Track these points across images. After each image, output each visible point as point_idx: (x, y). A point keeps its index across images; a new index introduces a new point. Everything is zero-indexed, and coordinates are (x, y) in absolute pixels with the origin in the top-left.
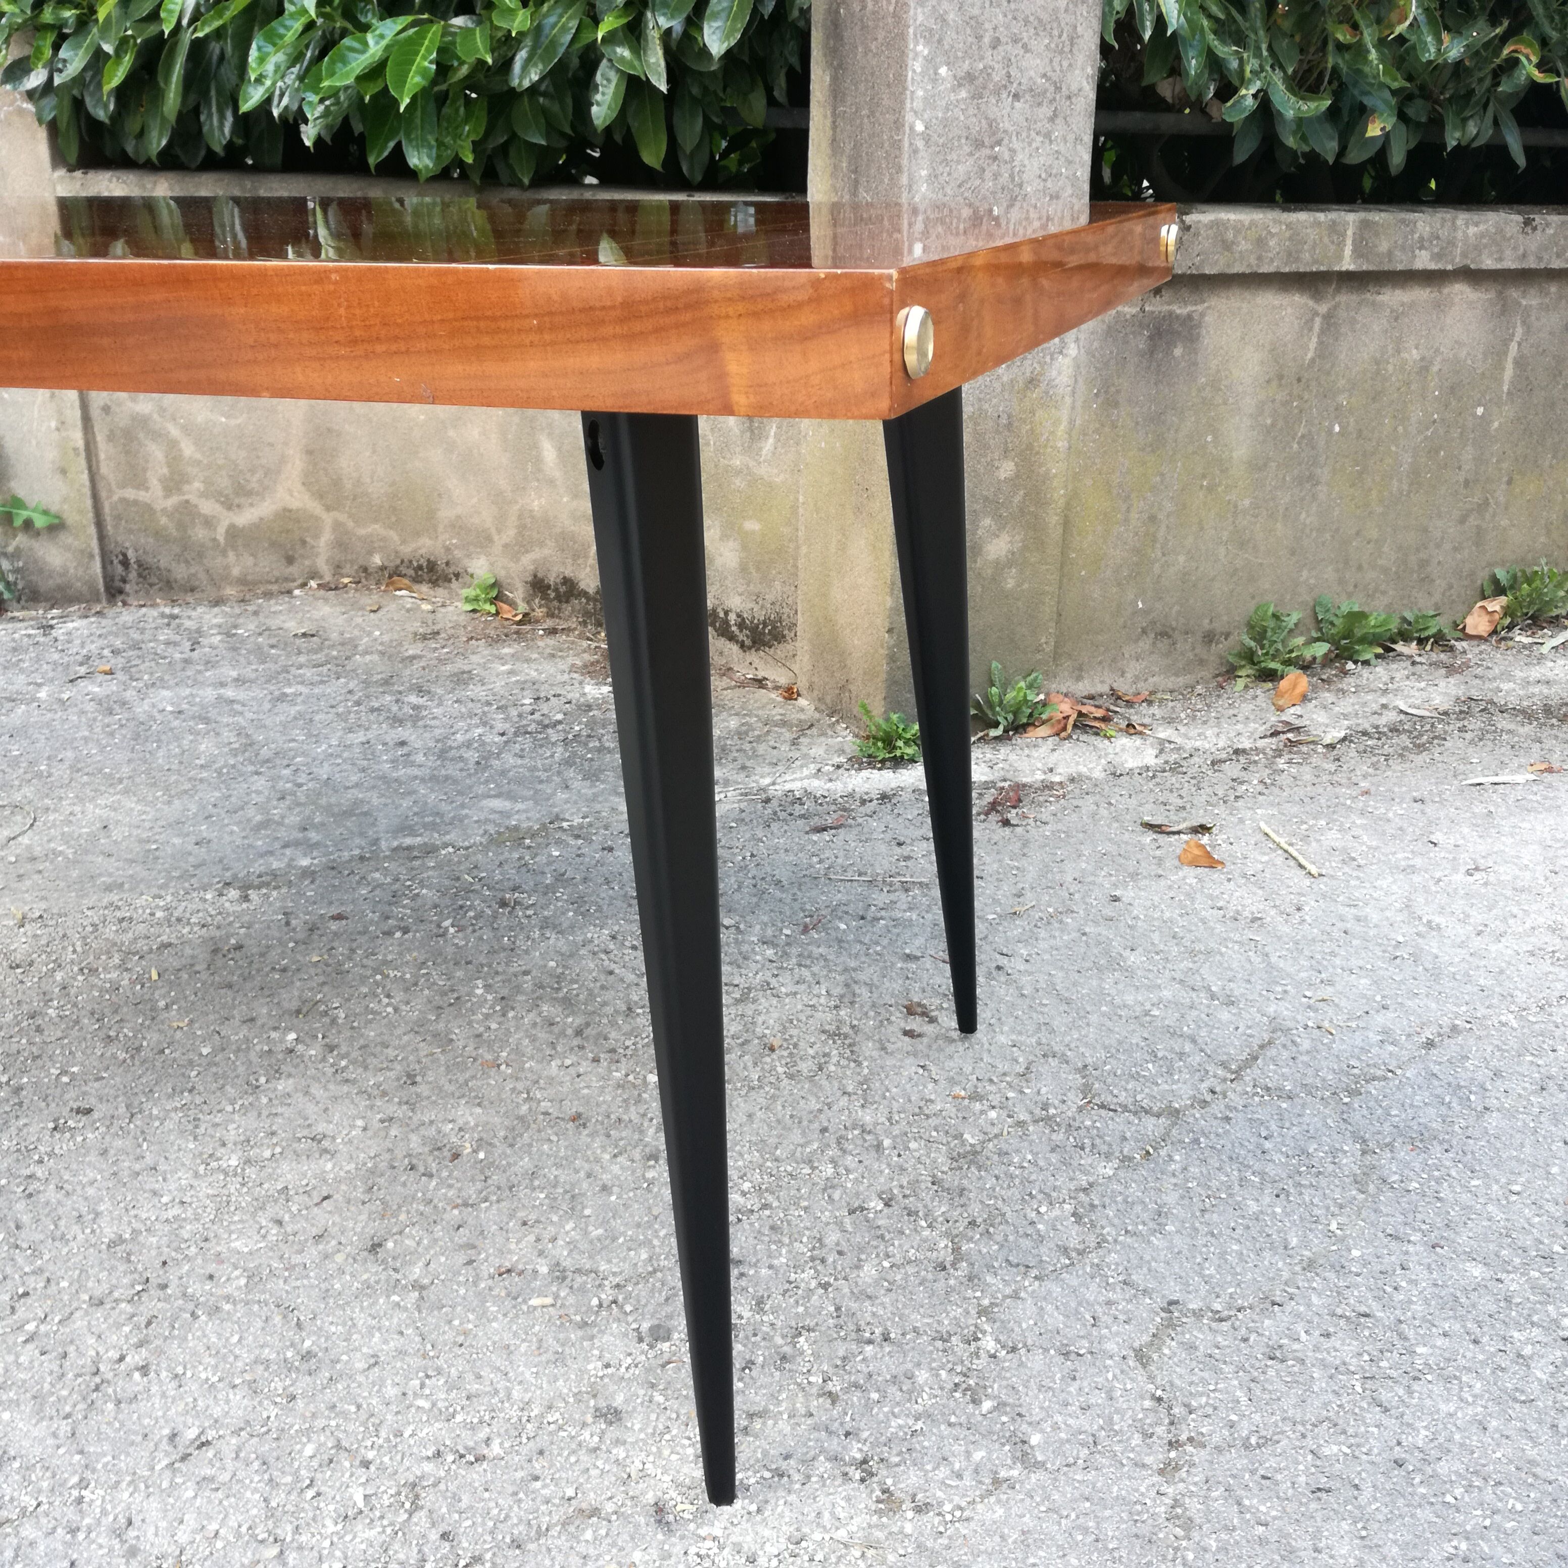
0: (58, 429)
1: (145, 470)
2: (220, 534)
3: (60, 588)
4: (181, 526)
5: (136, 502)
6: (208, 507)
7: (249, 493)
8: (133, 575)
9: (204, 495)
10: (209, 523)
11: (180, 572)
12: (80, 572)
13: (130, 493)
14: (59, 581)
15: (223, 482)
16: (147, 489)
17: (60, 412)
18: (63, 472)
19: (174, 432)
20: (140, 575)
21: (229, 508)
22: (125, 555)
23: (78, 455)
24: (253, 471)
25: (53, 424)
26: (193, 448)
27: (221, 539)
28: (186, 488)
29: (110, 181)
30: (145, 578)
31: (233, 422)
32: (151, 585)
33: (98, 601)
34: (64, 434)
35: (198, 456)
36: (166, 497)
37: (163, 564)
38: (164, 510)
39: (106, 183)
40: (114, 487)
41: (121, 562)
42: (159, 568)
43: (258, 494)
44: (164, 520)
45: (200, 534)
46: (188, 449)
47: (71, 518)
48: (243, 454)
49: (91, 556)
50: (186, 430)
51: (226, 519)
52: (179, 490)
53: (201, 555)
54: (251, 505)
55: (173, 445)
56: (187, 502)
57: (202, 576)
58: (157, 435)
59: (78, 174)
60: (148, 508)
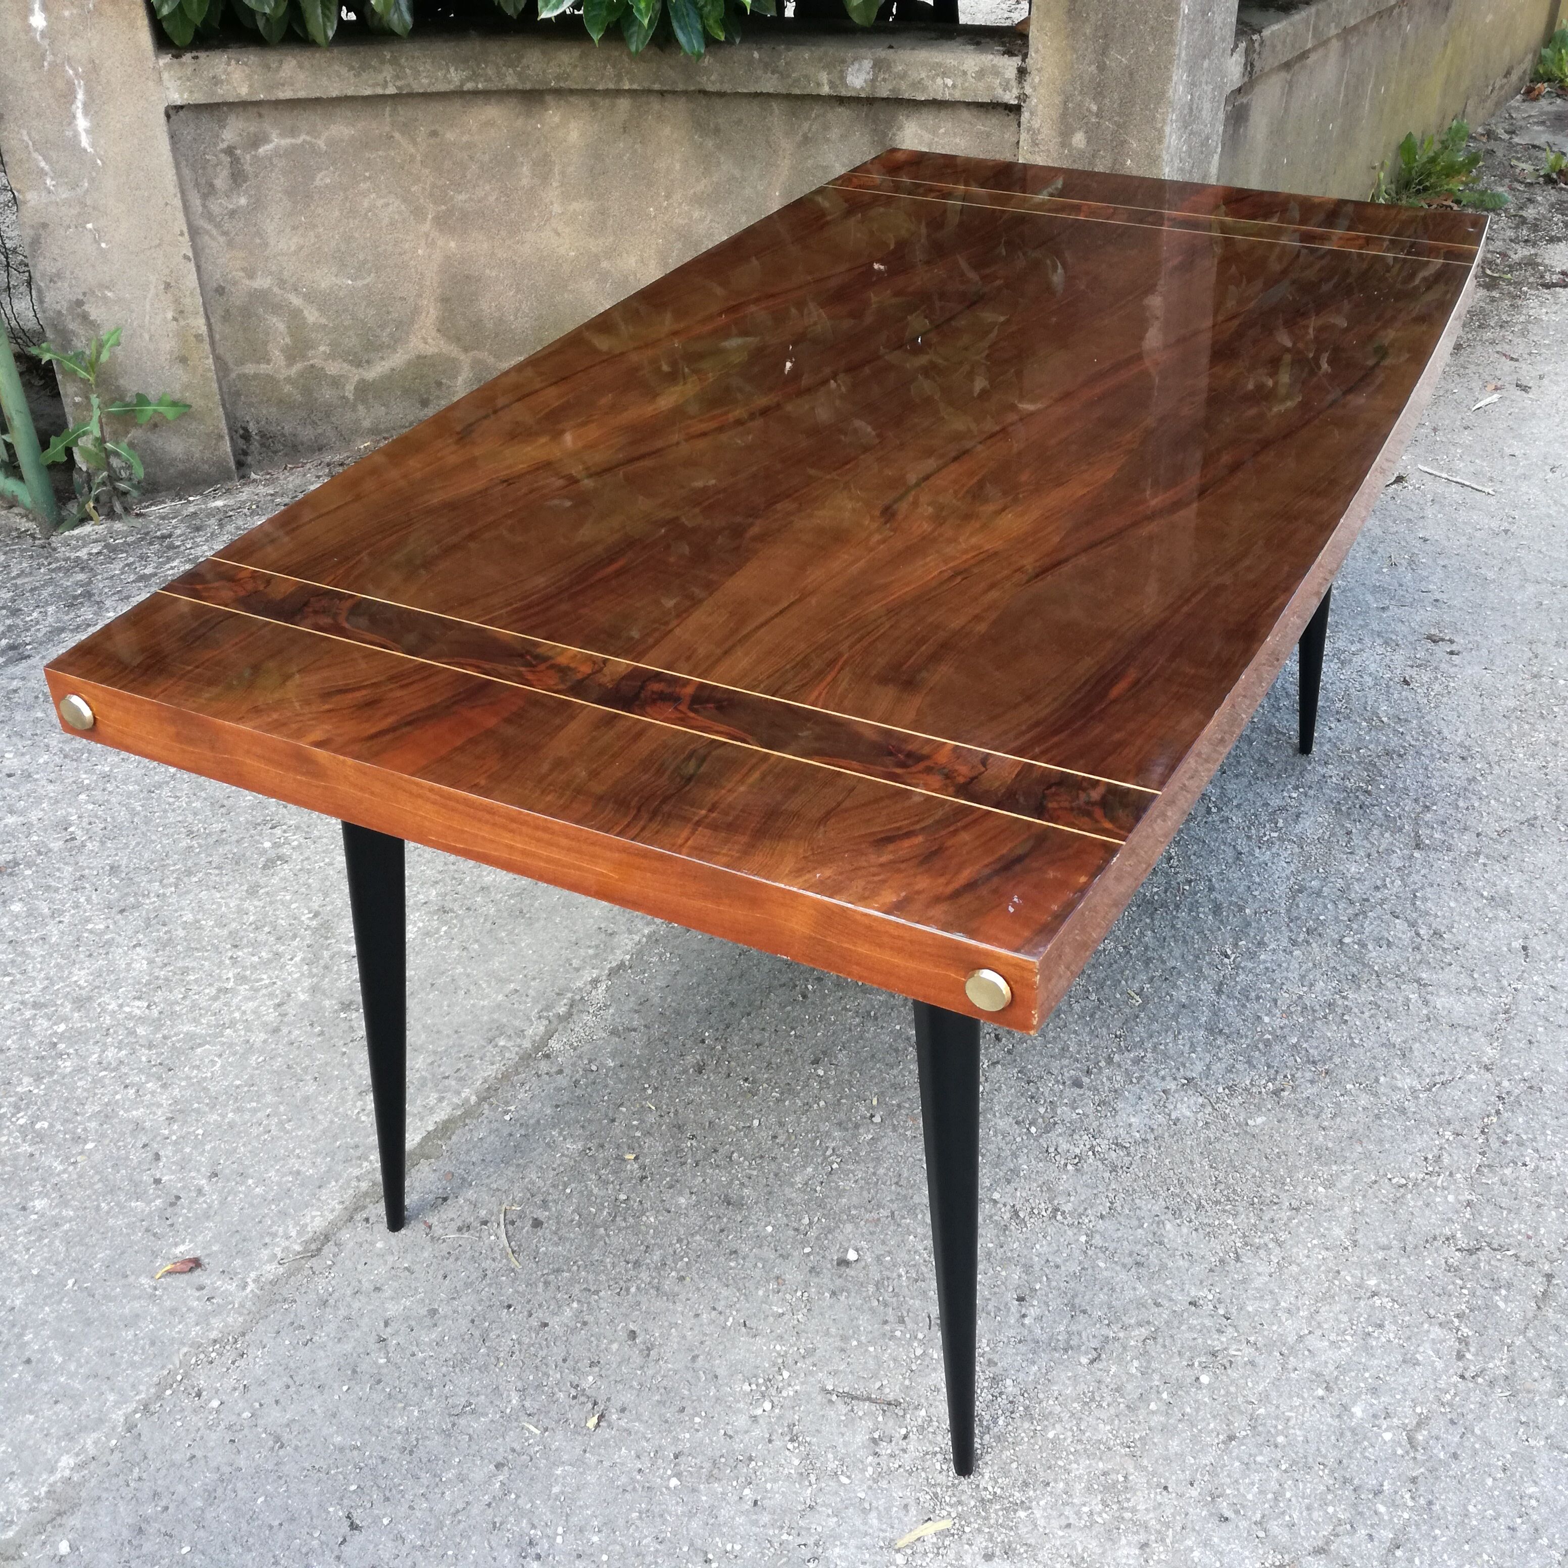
0: (175, 319)
1: (265, 343)
2: (349, 391)
3: (183, 474)
4: (307, 391)
5: (256, 376)
6: (333, 368)
7: (381, 347)
8: (255, 446)
9: (331, 356)
10: (336, 382)
11: (307, 434)
12: (207, 454)
13: (250, 369)
14: (181, 467)
15: (352, 341)
16: (268, 362)
17: (177, 301)
18: (183, 360)
19: (296, 301)
20: (262, 445)
21: (359, 365)
22: (246, 430)
23: (202, 341)
24: (382, 327)
25: (170, 315)
26: (317, 314)
27: (351, 397)
28: (310, 353)
29: (229, 64)
30: (268, 447)
31: (360, 283)
32: (275, 452)
33: (230, 479)
34: (182, 323)
35: (323, 321)
36: (290, 365)
37: (288, 429)
38: (288, 379)
39: (223, 66)
40: (231, 365)
41: (242, 437)
42: (283, 435)
43: (389, 347)
44: (288, 388)
45: (327, 394)
46: (311, 315)
47: (198, 403)
48: (372, 312)
49: (220, 437)
50: (309, 298)
51: (355, 375)
52: (304, 357)
53: (328, 415)
54: (382, 358)
55: (296, 314)
56: (312, 366)
57: (331, 433)
58: (277, 308)
59: (187, 57)
60: (270, 379)
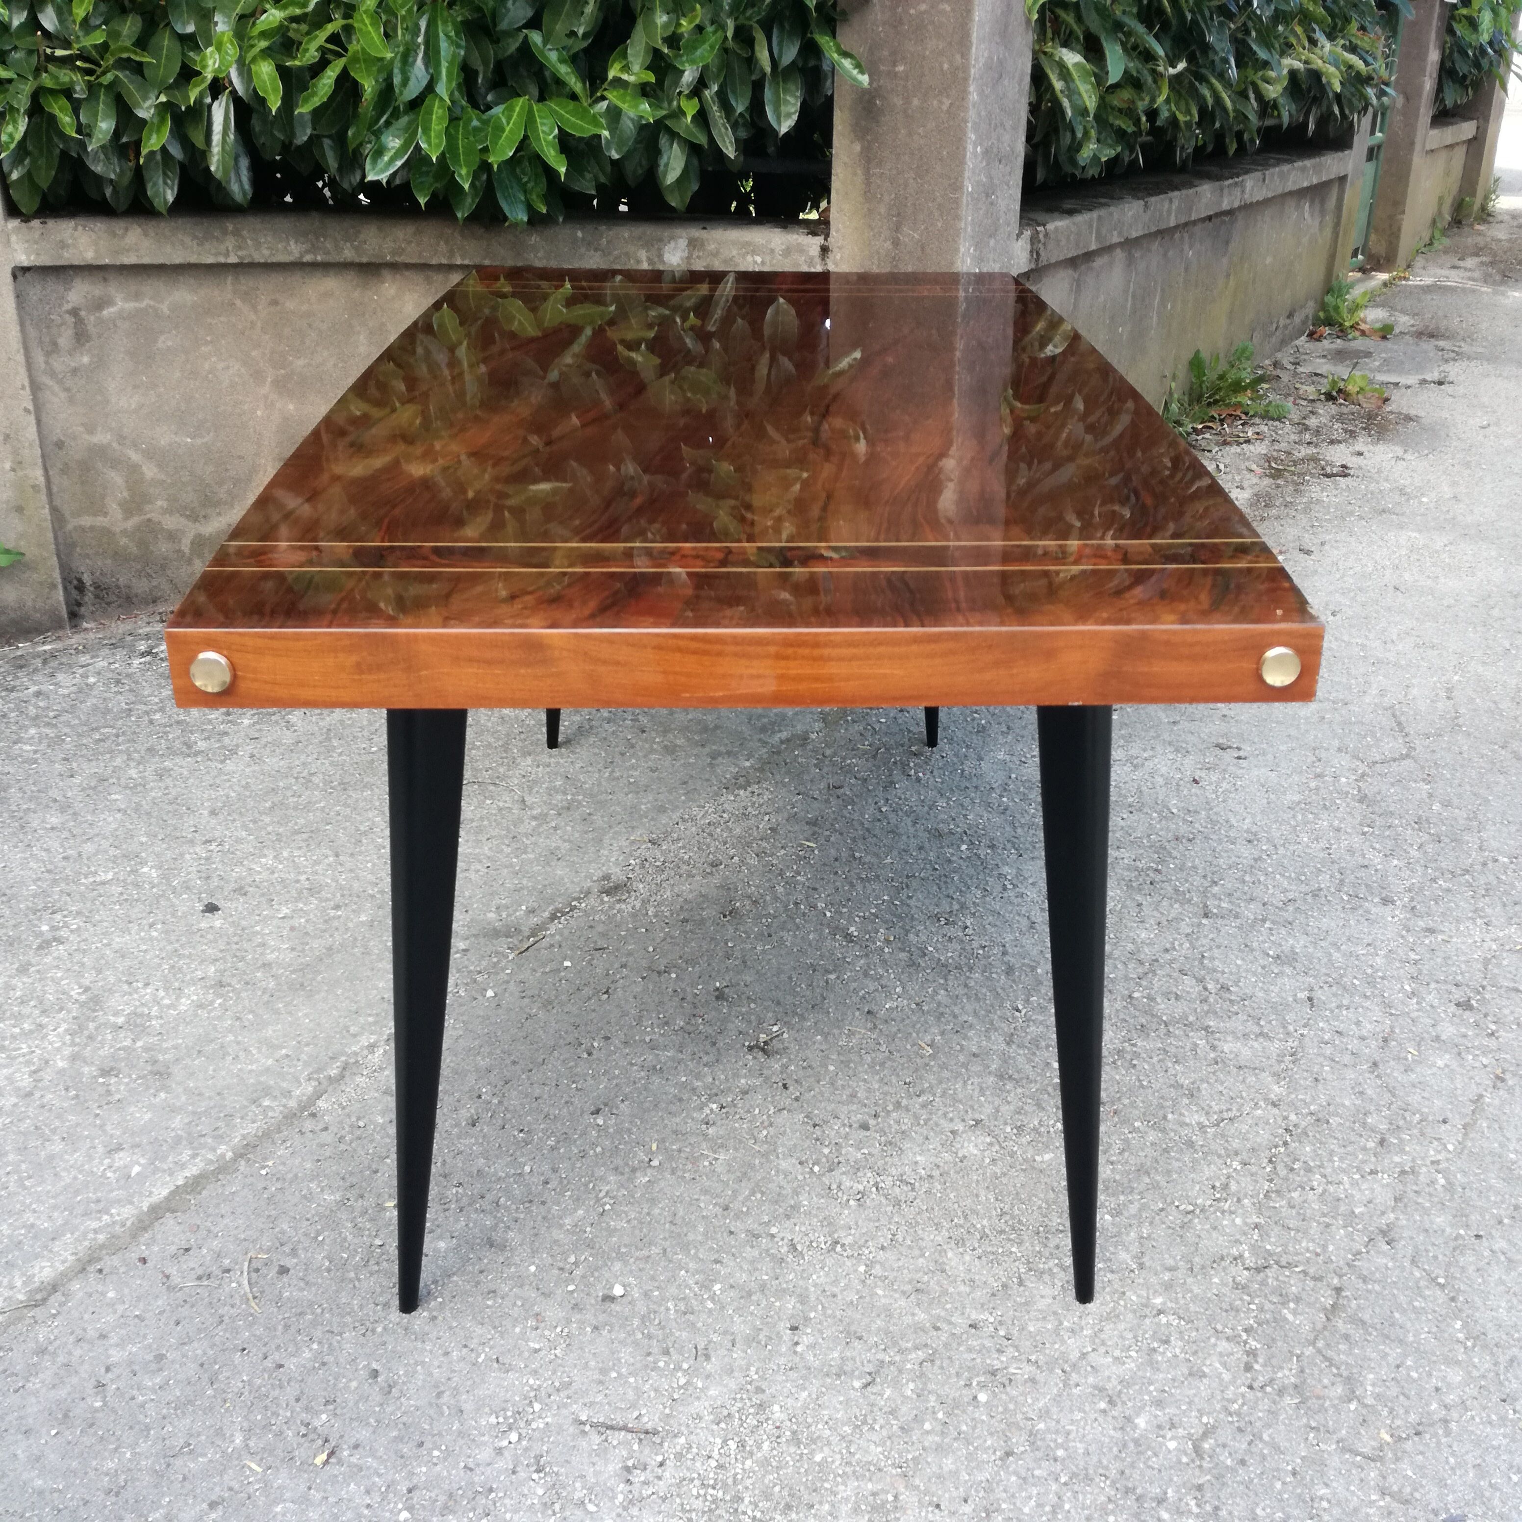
0: (13, 470)
1: (103, 497)
2: (186, 546)
3: (13, 622)
4: (143, 544)
5: (92, 528)
6: (171, 522)
7: (218, 503)
8: (89, 597)
9: (169, 511)
10: (173, 536)
11: (141, 586)
12: (39, 604)
13: (87, 521)
14: (12, 615)
15: (189, 497)
16: (106, 514)
17: (16, 452)
18: (20, 509)
19: (135, 457)
20: (97, 597)
21: (196, 520)
22: (80, 580)
23: (39, 492)
24: (220, 483)
25: (8, 466)
26: (155, 470)
27: (187, 551)
28: (148, 507)
29: (75, 229)
30: (103, 599)
31: (199, 441)
32: (108, 604)
33: (61, 627)
34: (20, 473)
35: (162, 477)
36: (126, 519)
37: (122, 581)
38: (124, 532)
39: (70, 231)
40: (67, 515)
41: (76, 588)
42: (118, 587)
43: (226, 503)
44: (123, 541)
45: (163, 548)
46: (150, 471)
47: (31, 552)
48: (210, 468)
49: (53, 586)
50: (149, 454)
51: (191, 530)
52: (140, 510)
53: (163, 567)
54: (219, 514)
55: (134, 469)
56: (149, 520)
57: (166, 586)
58: (116, 463)
59: (36, 223)
60: (106, 532)
